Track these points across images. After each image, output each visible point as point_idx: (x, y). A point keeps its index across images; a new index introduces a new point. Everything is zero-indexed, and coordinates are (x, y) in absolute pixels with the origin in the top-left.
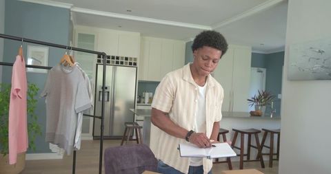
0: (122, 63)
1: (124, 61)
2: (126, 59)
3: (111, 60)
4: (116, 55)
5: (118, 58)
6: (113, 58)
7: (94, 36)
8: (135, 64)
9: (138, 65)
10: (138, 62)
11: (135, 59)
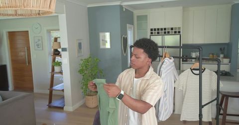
0: (168, 32)
1: (170, 31)
2: (172, 29)
3: (160, 31)
4: (163, 27)
5: (165, 29)
6: (162, 29)
7: (147, 16)
8: (179, 32)
9: (181, 33)
10: (181, 30)
11: (179, 28)
